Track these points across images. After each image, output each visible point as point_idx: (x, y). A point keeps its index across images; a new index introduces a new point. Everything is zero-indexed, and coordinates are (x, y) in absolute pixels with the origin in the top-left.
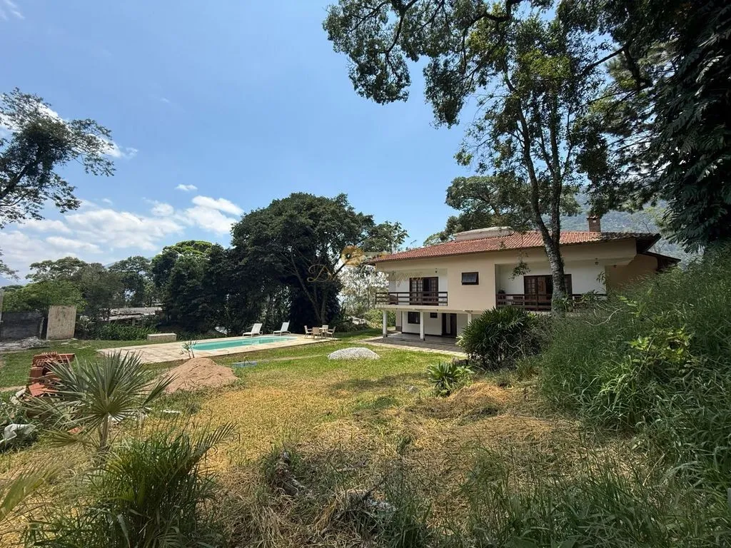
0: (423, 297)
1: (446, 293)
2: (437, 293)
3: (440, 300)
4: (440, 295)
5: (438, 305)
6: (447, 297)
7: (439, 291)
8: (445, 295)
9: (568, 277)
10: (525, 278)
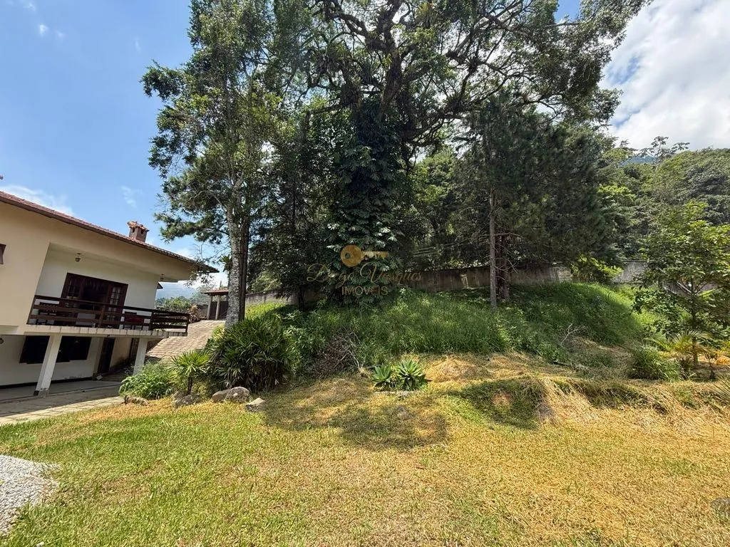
9: (123, 287)
10: (69, 275)
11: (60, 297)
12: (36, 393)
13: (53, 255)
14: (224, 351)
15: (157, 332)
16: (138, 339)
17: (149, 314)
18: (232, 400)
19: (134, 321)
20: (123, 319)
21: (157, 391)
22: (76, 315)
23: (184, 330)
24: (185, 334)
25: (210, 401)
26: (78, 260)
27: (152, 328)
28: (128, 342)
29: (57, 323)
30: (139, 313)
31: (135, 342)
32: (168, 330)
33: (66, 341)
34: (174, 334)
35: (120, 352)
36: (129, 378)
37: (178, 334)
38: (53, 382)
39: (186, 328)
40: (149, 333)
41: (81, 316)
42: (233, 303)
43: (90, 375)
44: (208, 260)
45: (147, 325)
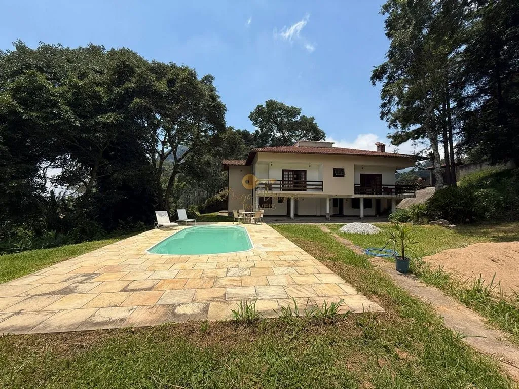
0: (294, 185)
1: (322, 182)
2: (305, 181)
3: (307, 187)
4: (307, 183)
5: (306, 191)
6: (322, 185)
7: (307, 180)
8: (321, 183)
9: (381, 176)
10: (361, 175)
11: (359, 183)
12: (360, 218)
13: (356, 168)
14: (433, 204)
15: (399, 196)
16: (391, 199)
17: (394, 187)
18: (439, 225)
19: (388, 191)
20: (383, 190)
21: (404, 219)
22: (366, 190)
23: (414, 194)
24: (414, 196)
25: (429, 225)
26: (363, 168)
27: (396, 193)
28: (386, 200)
29: (361, 194)
30: (389, 187)
31: (389, 200)
32: (405, 194)
33: (366, 200)
34: (408, 196)
35: (384, 205)
36: (392, 214)
37: (410, 196)
38: (364, 216)
39: (414, 193)
40: (395, 196)
41: (367, 190)
42: (439, 178)
43: (374, 215)
44: (421, 152)
45: (394, 192)
